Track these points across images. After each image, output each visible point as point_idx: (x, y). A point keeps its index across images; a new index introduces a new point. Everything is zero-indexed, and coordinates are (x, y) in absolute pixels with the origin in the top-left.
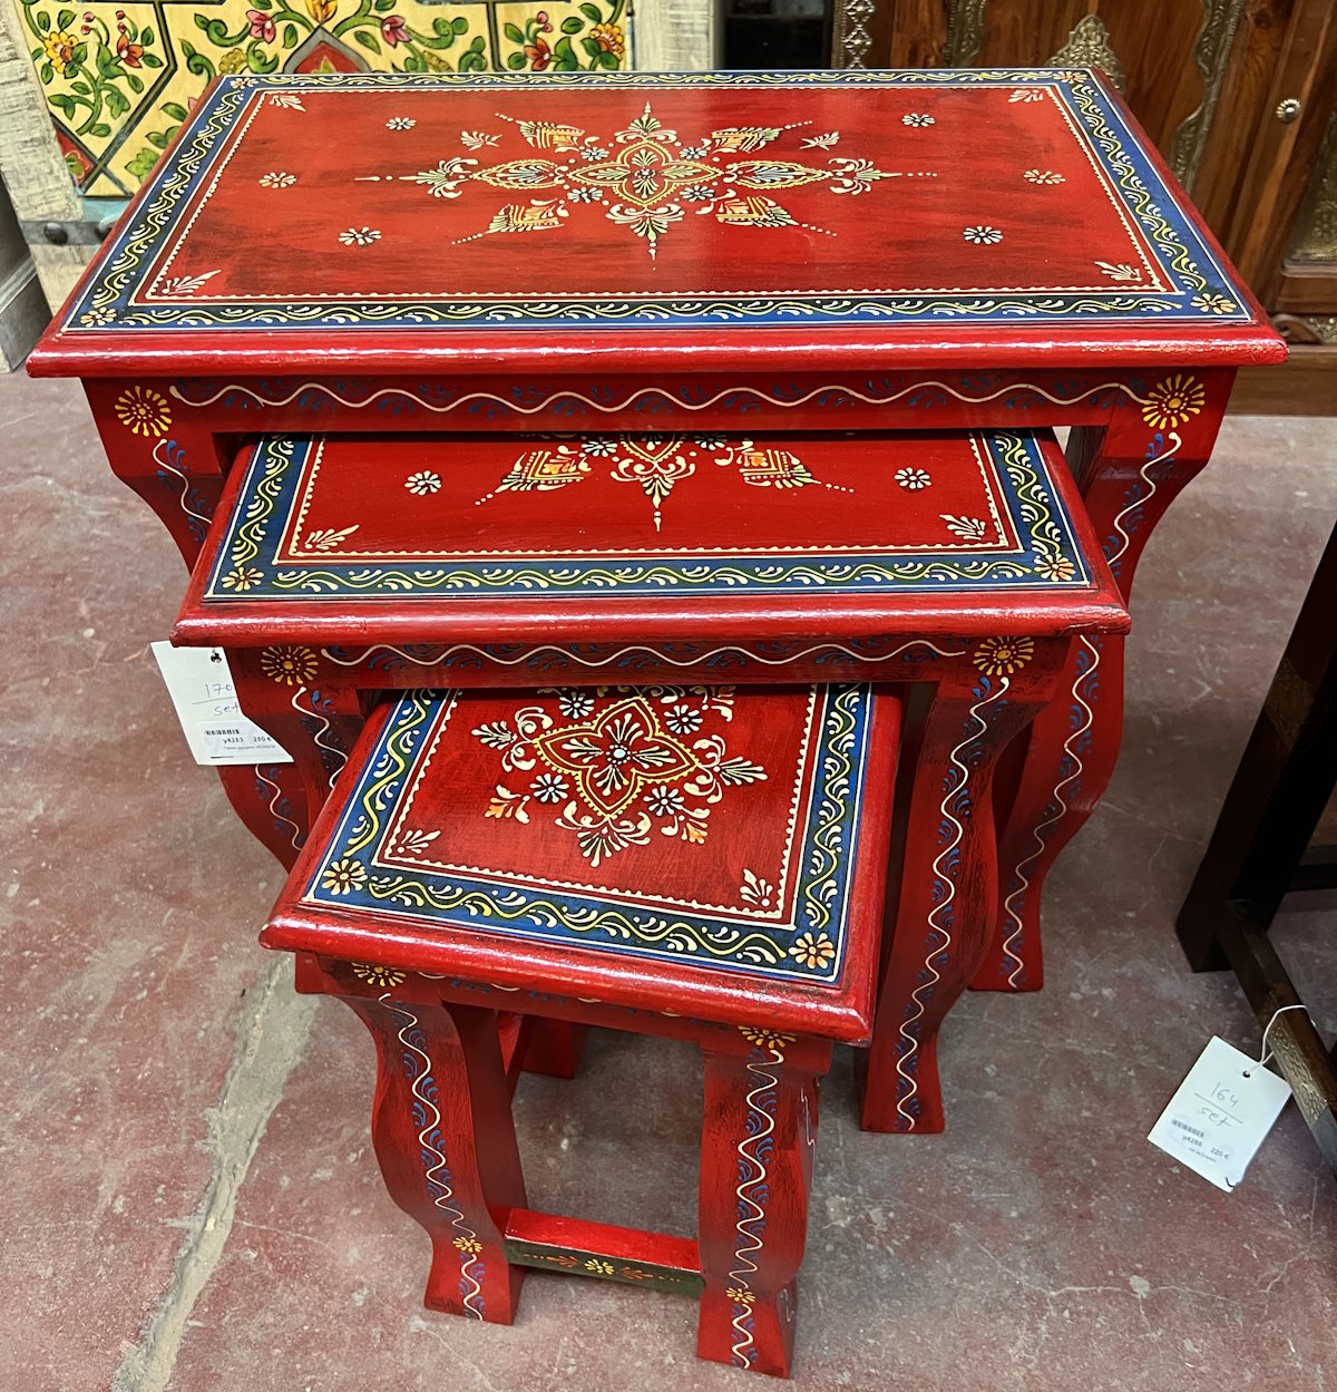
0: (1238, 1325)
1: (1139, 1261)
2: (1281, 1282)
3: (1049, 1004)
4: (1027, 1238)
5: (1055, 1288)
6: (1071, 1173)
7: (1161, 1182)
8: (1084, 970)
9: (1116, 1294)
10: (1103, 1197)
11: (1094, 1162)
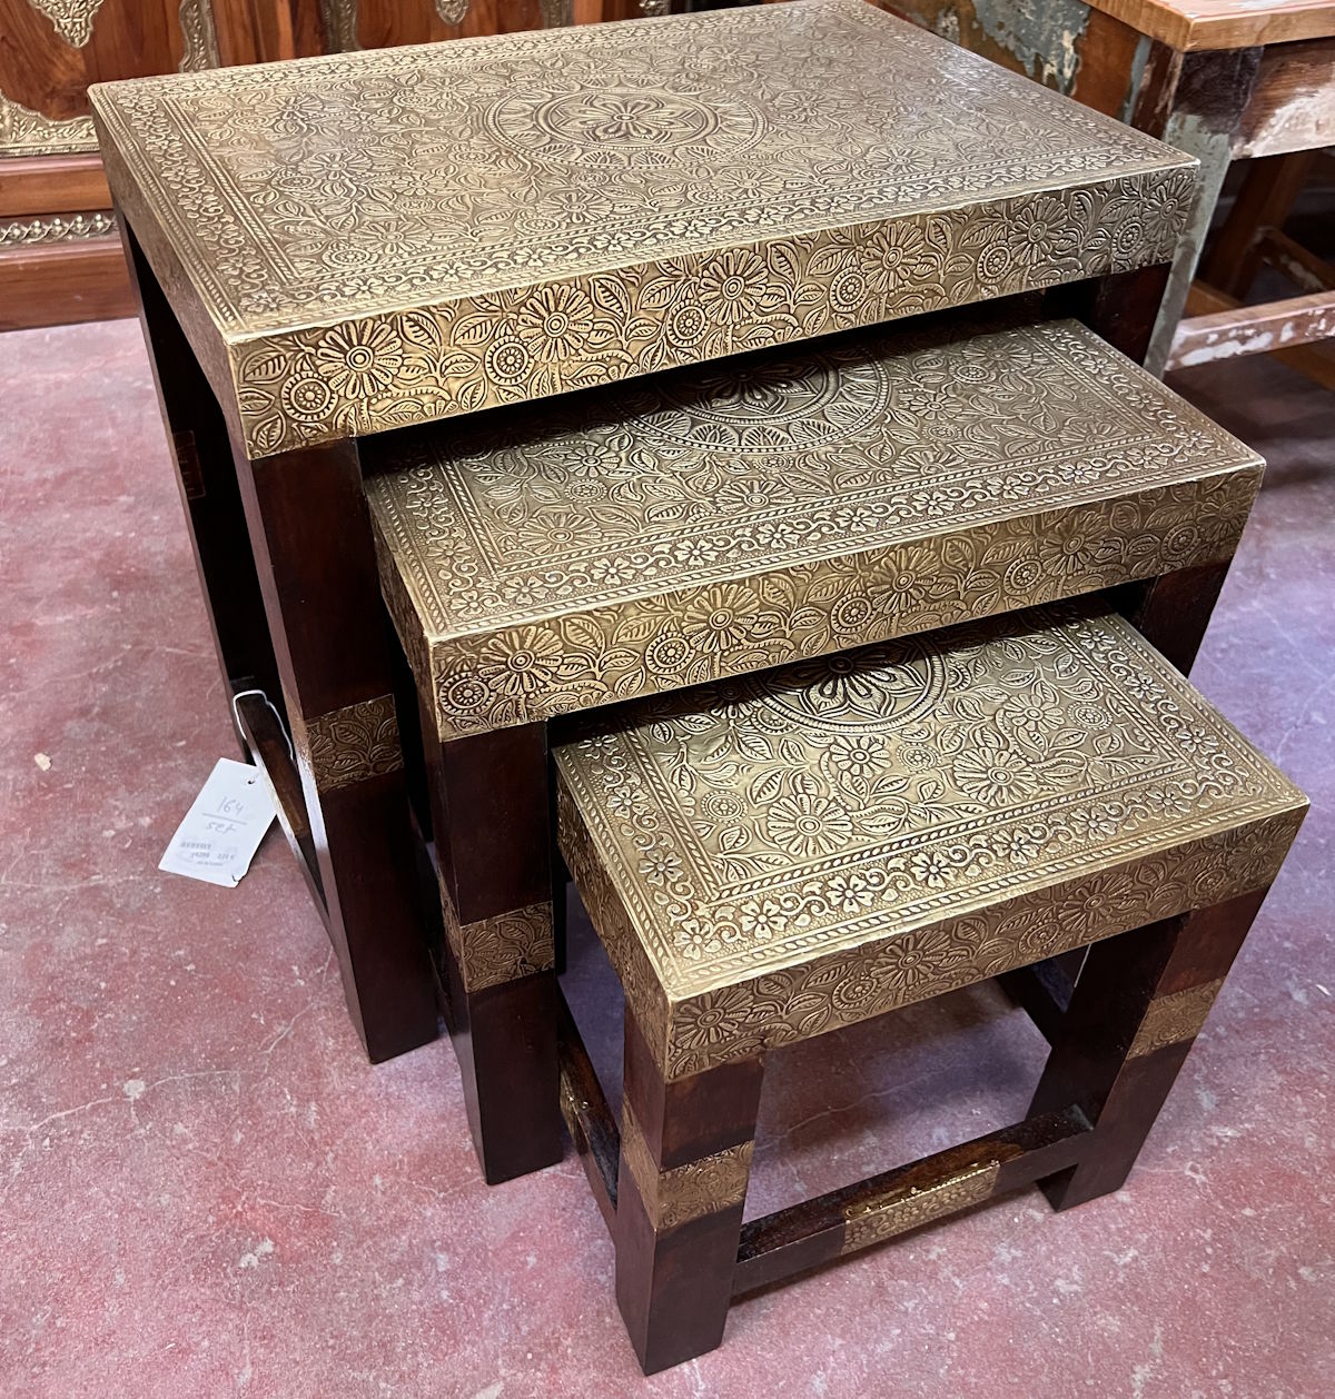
0: (234, 1092)
1: (137, 1065)
2: (286, 1039)
3: (77, 849)
4: (14, 1081)
5: (36, 1120)
6: (75, 1003)
7: (173, 983)
8: (121, 807)
9: (106, 1104)
10: (107, 1016)
11: (103, 985)
